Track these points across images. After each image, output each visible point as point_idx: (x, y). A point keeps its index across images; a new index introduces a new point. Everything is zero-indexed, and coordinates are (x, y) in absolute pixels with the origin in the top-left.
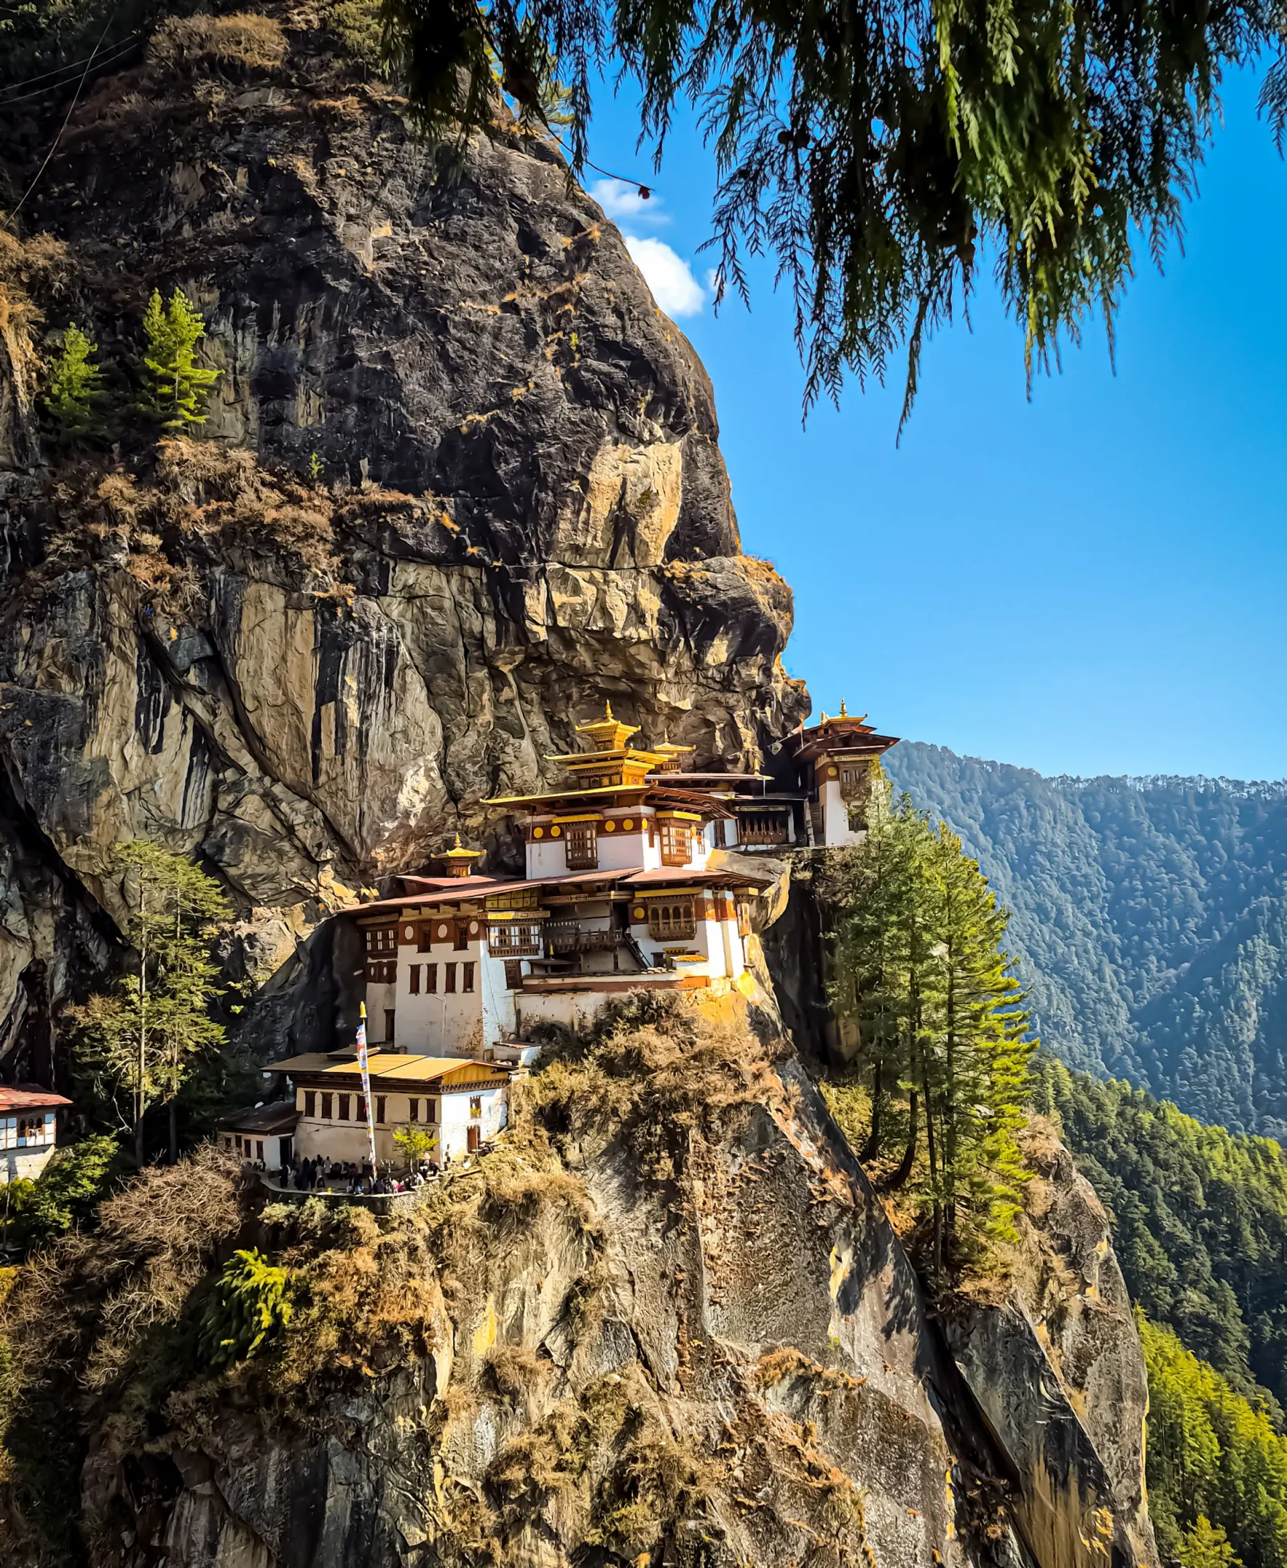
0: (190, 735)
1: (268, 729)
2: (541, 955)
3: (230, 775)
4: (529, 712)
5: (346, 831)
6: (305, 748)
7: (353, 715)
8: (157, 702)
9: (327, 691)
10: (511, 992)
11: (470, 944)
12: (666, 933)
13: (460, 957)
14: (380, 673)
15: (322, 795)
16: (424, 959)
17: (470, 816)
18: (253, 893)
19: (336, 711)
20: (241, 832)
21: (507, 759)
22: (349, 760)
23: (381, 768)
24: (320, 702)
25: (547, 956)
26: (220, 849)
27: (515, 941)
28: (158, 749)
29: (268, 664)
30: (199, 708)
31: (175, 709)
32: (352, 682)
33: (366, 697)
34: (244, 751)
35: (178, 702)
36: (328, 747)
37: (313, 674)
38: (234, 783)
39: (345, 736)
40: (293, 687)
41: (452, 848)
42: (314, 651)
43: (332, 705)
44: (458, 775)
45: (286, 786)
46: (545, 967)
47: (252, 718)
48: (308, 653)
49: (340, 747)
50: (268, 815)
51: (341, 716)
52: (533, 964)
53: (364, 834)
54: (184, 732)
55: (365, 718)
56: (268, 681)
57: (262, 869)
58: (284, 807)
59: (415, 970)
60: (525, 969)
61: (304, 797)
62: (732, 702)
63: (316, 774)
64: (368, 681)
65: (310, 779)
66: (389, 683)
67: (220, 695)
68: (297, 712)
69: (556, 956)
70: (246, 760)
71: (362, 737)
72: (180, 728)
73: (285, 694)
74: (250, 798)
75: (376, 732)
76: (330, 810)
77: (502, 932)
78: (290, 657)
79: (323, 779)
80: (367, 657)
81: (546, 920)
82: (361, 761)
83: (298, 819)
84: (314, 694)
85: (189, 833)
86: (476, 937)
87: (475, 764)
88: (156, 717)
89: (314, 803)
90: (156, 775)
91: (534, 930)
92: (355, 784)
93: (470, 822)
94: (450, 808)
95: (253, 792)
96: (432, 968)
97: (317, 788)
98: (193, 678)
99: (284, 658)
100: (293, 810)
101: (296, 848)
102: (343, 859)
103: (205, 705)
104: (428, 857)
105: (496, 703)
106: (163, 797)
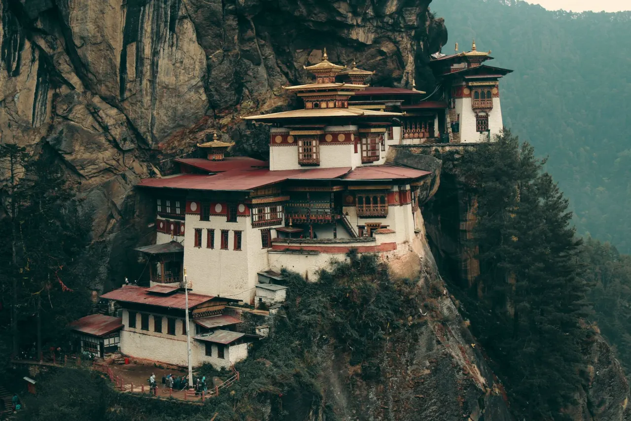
0: (37, 63)
1: (90, 59)
2: (283, 225)
3: (64, 90)
4: (263, 46)
5: (142, 129)
6: (115, 74)
7: (148, 51)
8: (16, 41)
9: (131, 34)
10: (266, 250)
11: (238, 219)
12: (368, 213)
13: (232, 227)
14: (166, 22)
15: (126, 105)
16: (205, 226)
17: (223, 117)
18: (81, 172)
19: (137, 48)
20: (73, 130)
21: (248, 78)
22: (145, 82)
23: (166, 87)
24: (126, 43)
25: (287, 225)
26: (58, 140)
27: (268, 217)
28: (17, 73)
29: (91, 14)
30: (42, 43)
31: (27, 45)
32: (148, 27)
33: (157, 38)
34: (73, 74)
35: (29, 40)
36: (131, 72)
37: (121, 21)
38: (66, 96)
39: (142, 65)
40: (108, 32)
41: (212, 140)
42: (123, 6)
43: (134, 45)
44: (216, 90)
45: (101, 97)
46: (286, 234)
47: (79, 52)
48: (118, 8)
49: (139, 73)
50: (90, 119)
51: (139, 51)
52: (279, 231)
53: (154, 132)
54: (33, 61)
55: (155, 53)
56: (91, 27)
57: (87, 155)
58: (101, 113)
59: (198, 232)
60: (274, 235)
61: (114, 105)
62: (399, 39)
63: (123, 89)
64: (158, 26)
65: (118, 92)
66: (172, 29)
67: (57, 35)
68: (110, 48)
69: (294, 226)
70: (74, 80)
71: (154, 65)
72: (30, 57)
73: (103, 36)
74: (79, 107)
75: (163, 62)
76: (132, 116)
77: (260, 211)
78: (106, 11)
79: (127, 94)
80: (158, 10)
81: (286, 202)
82: (152, 81)
83: (110, 122)
84: (122, 36)
85: (37, 130)
86: (243, 215)
87: (227, 83)
88: (15, 51)
89: (121, 110)
90: (15, 91)
91: (279, 208)
92: (149, 98)
93: (224, 121)
94: (210, 112)
95: (80, 103)
96: (211, 232)
97: (123, 100)
98: (39, 25)
99: (102, 12)
100: (107, 115)
101: (109, 141)
102: (139, 148)
103: (47, 42)
104: (195, 146)
105: (242, 40)
106: (20, 107)
